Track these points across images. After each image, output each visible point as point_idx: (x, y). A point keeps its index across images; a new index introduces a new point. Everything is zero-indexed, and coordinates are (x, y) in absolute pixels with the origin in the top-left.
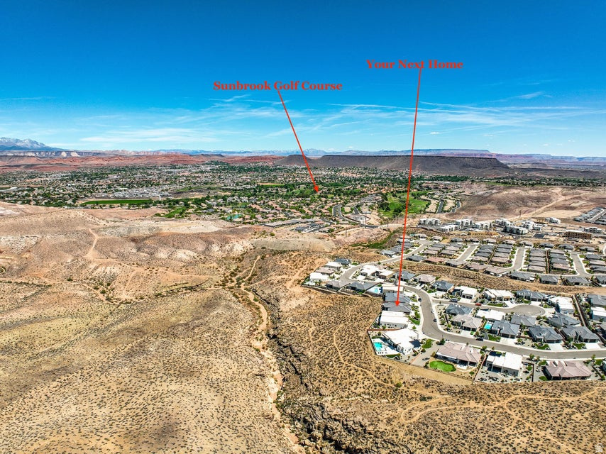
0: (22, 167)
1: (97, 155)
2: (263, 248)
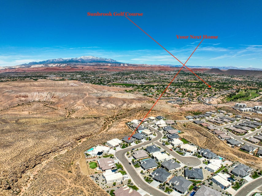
0: (103, 69)
1: (134, 66)
2: (145, 107)
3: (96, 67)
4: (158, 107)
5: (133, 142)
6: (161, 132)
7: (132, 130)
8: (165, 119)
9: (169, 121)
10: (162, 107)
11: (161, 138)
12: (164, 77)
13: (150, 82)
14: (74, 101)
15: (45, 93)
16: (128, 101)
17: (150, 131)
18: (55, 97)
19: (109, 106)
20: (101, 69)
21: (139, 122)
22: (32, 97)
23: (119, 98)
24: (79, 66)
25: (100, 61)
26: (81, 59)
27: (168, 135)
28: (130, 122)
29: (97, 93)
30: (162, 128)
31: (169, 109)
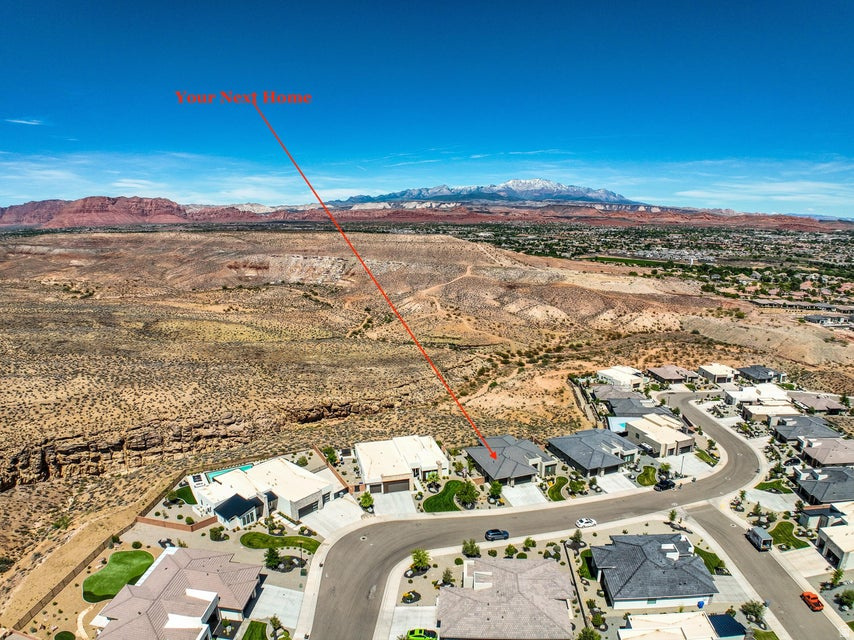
0: (573, 219)
2: (695, 332)
3: (552, 212)
4: (759, 334)
5: (527, 478)
6: (759, 444)
7: (584, 411)
8: (787, 382)
9: (808, 395)
10: (777, 336)
11: (750, 488)
12: (795, 250)
13: (738, 260)
14: (409, 288)
15: (326, 258)
16: (624, 301)
17: (683, 430)
18: (353, 274)
19: (538, 313)
20: (568, 218)
21: (637, 380)
22: (281, 269)
23: (592, 288)
24: (498, 209)
25: (567, 198)
26: (508, 189)
27: (799, 467)
28: (596, 376)
29: (506, 269)
30: (767, 423)
31: (812, 345)
